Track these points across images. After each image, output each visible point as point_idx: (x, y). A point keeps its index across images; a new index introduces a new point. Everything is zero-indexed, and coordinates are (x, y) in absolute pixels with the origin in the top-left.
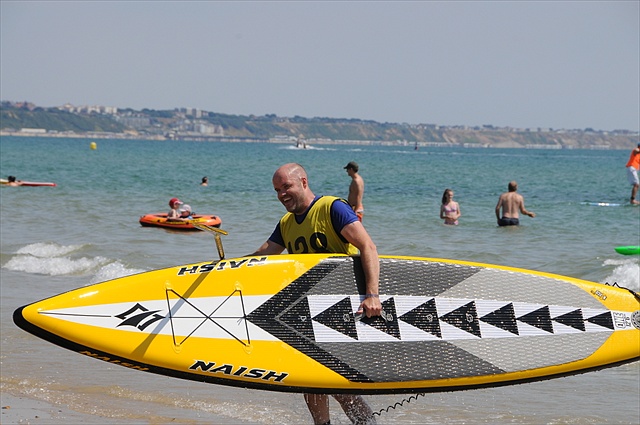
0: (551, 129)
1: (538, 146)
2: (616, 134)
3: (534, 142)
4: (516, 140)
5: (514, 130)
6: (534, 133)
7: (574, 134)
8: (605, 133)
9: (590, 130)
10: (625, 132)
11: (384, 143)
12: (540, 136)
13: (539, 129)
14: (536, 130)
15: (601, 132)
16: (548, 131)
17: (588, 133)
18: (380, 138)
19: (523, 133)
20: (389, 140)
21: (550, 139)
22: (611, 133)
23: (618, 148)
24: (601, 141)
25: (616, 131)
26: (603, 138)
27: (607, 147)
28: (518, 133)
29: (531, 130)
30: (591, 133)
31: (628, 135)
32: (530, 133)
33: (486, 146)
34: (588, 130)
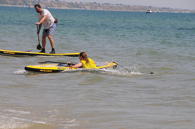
0: (81, 2)
1: (76, 9)
2: (105, 5)
3: (74, 7)
4: (68, 6)
5: (67, 2)
6: (74, 4)
7: (89, 4)
8: (101, 4)
9: (95, 3)
10: (108, 4)
11: (16, 6)
12: (76, 5)
13: (76, 2)
14: (75, 3)
15: (99, 4)
16: (79, 3)
17: (95, 4)
18: (15, 4)
19: (70, 4)
20: (19, 5)
21: (80, 6)
22: (103, 5)
23: (106, 10)
24: (99, 7)
25: (105, 4)
27: (101, 10)
28: (68, 4)
29: (73, 3)
30: (96, 4)
32: (73, 4)
33: (56, 8)
34: (94, 3)
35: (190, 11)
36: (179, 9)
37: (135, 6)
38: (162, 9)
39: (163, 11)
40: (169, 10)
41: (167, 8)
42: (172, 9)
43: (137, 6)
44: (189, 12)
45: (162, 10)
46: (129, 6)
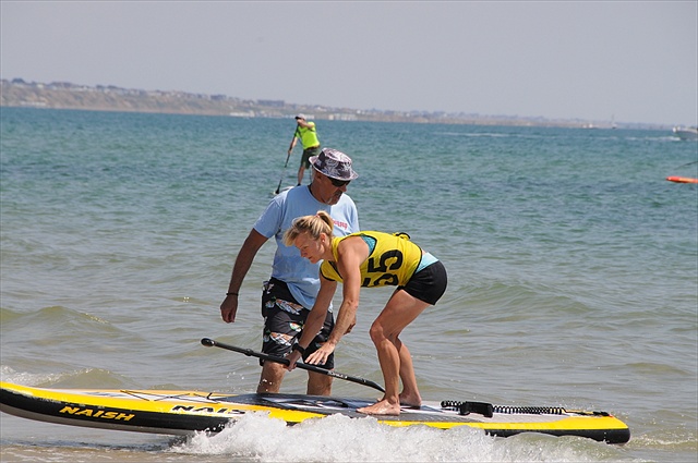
2: (55, 88)
8: (40, 86)
9: (20, 81)
10: (67, 85)
15: (34, 84)
17: (17, 85)
22: (47, 87)
23: (58, 106)
24: (35, 96)
25: (55, 84)
26: (37, 92)
27: (43, 105)
30: (21, 86)
31: (71, 89)
34: (16, 81)
35: (354, 112)
36: (317, 106)
37: (163, 93)
38: (260, 107)
39: (263, 112)
40: (282, 111)
41: (275, 102)
42: (294, 106)
43: (169, 93)
44: (352, 118)
45: (259, 110)
46: (142, 93)
